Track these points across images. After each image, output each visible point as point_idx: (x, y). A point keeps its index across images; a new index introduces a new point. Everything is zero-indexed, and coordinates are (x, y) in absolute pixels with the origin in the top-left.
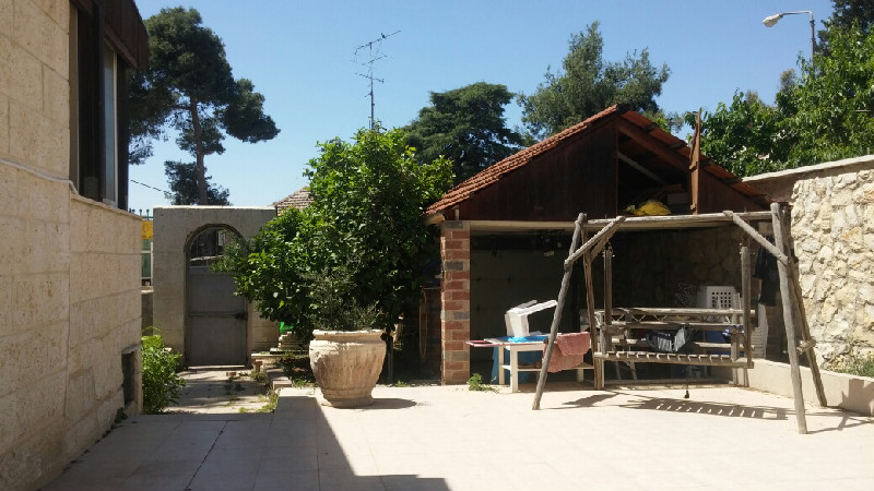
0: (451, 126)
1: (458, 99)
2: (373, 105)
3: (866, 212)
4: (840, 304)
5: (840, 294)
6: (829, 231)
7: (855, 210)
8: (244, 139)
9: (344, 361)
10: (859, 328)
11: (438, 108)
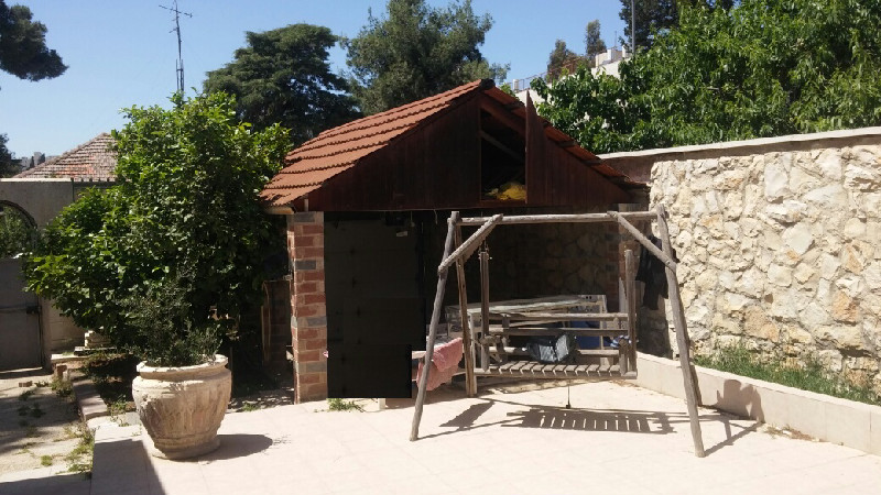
0: (271, 71)
1: (278, 40)
2: (180, 42)
3: (727, 199)
4: (699, 290)
5: (699, 280)
6: (688, 216)
7: (716, 196)
8: (22, 75)
9: (182, 403)
10: (719, 315)
11: (256, 50)
